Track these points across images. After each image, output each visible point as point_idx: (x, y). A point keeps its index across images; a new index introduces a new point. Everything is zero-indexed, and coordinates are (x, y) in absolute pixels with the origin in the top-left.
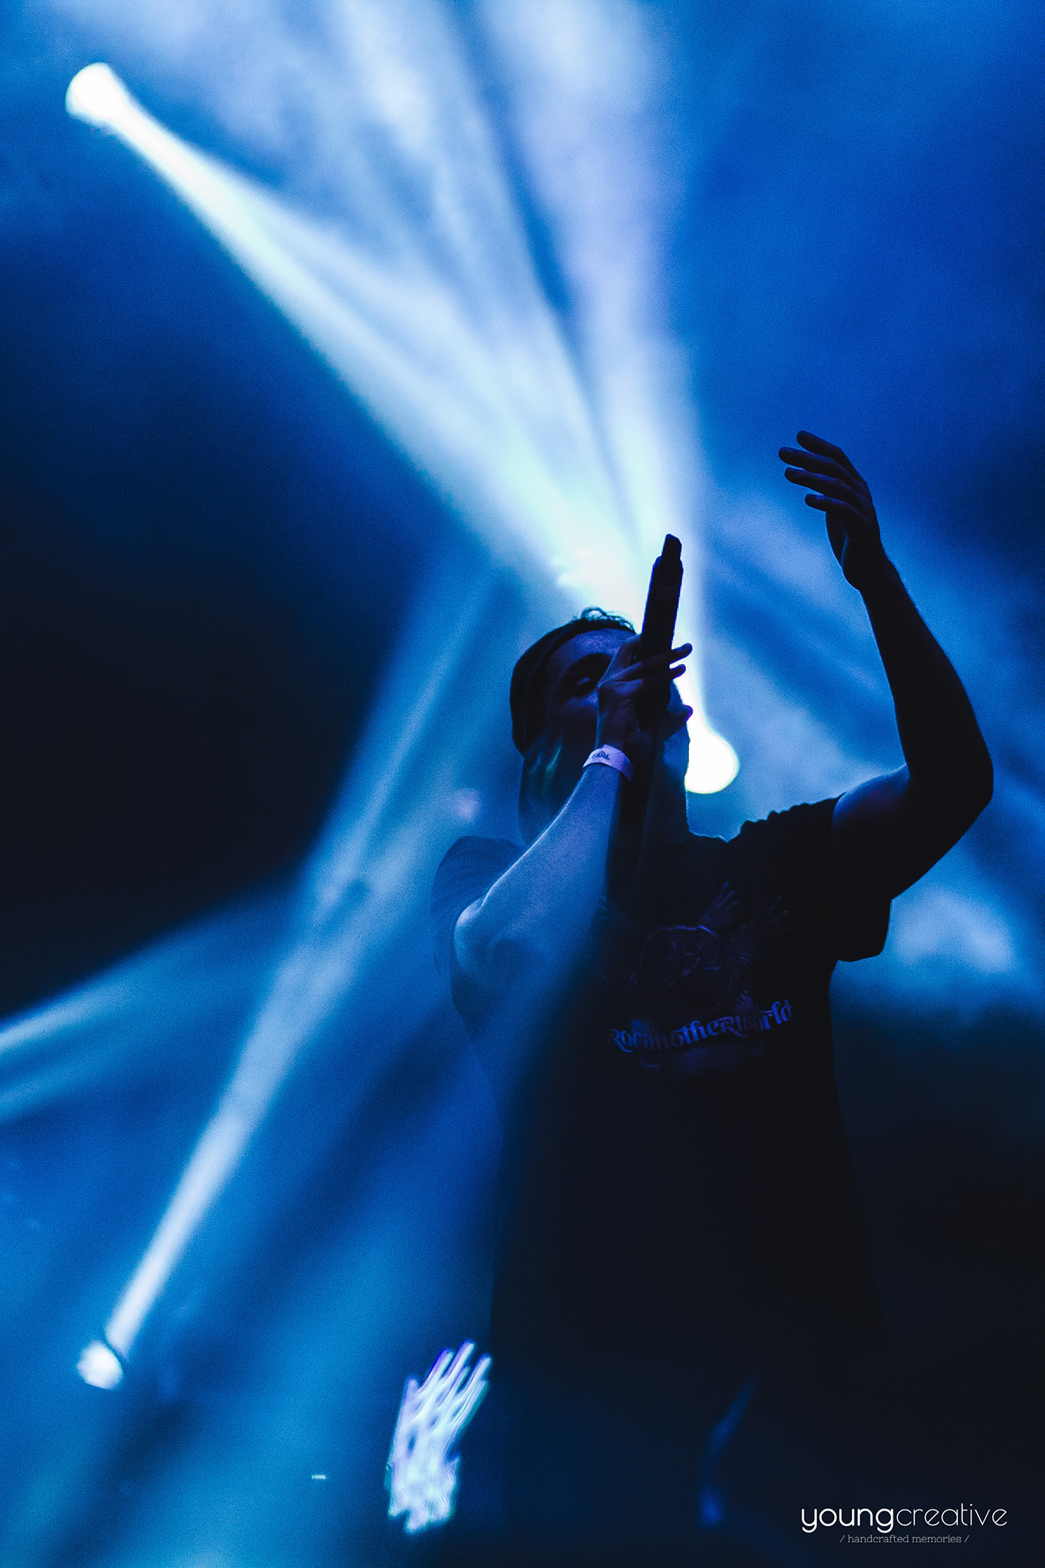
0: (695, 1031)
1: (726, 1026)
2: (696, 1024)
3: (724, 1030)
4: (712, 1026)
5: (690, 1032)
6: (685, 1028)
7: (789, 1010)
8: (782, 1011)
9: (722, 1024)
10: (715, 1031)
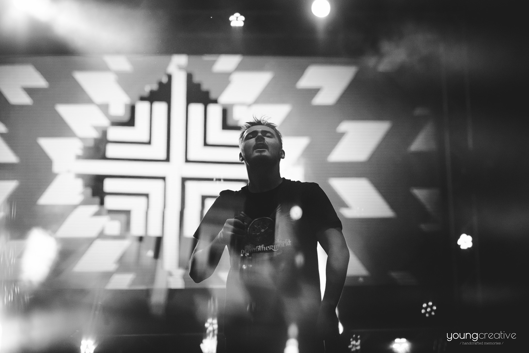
0: (262, 248)
1: (271, 248)
2: (263, 246)
3: (270, 249)
4: (267, 247)
5: (261, 248)
6: (260, 246)
7: (290, 243)
8: (288, 242)
9: (270, 247)
10: (268, 249)
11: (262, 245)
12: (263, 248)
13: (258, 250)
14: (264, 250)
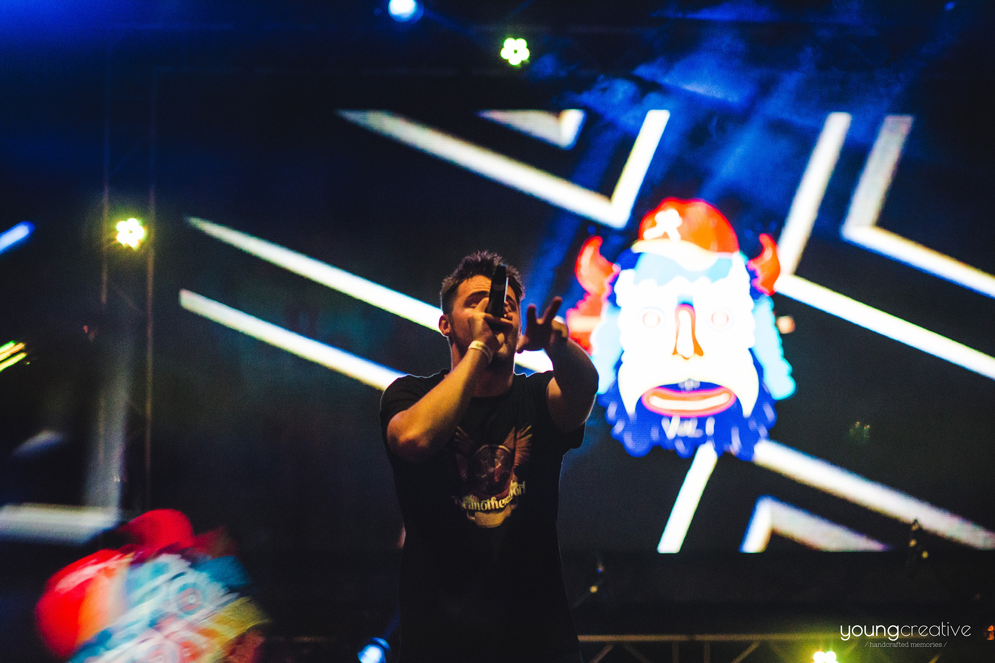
5: (491, 503)
6: (488, 500)
10: (503, 505)
11: (492, 499)
12: (495, 504)
13: (486, 509)
14: (497, 507)
